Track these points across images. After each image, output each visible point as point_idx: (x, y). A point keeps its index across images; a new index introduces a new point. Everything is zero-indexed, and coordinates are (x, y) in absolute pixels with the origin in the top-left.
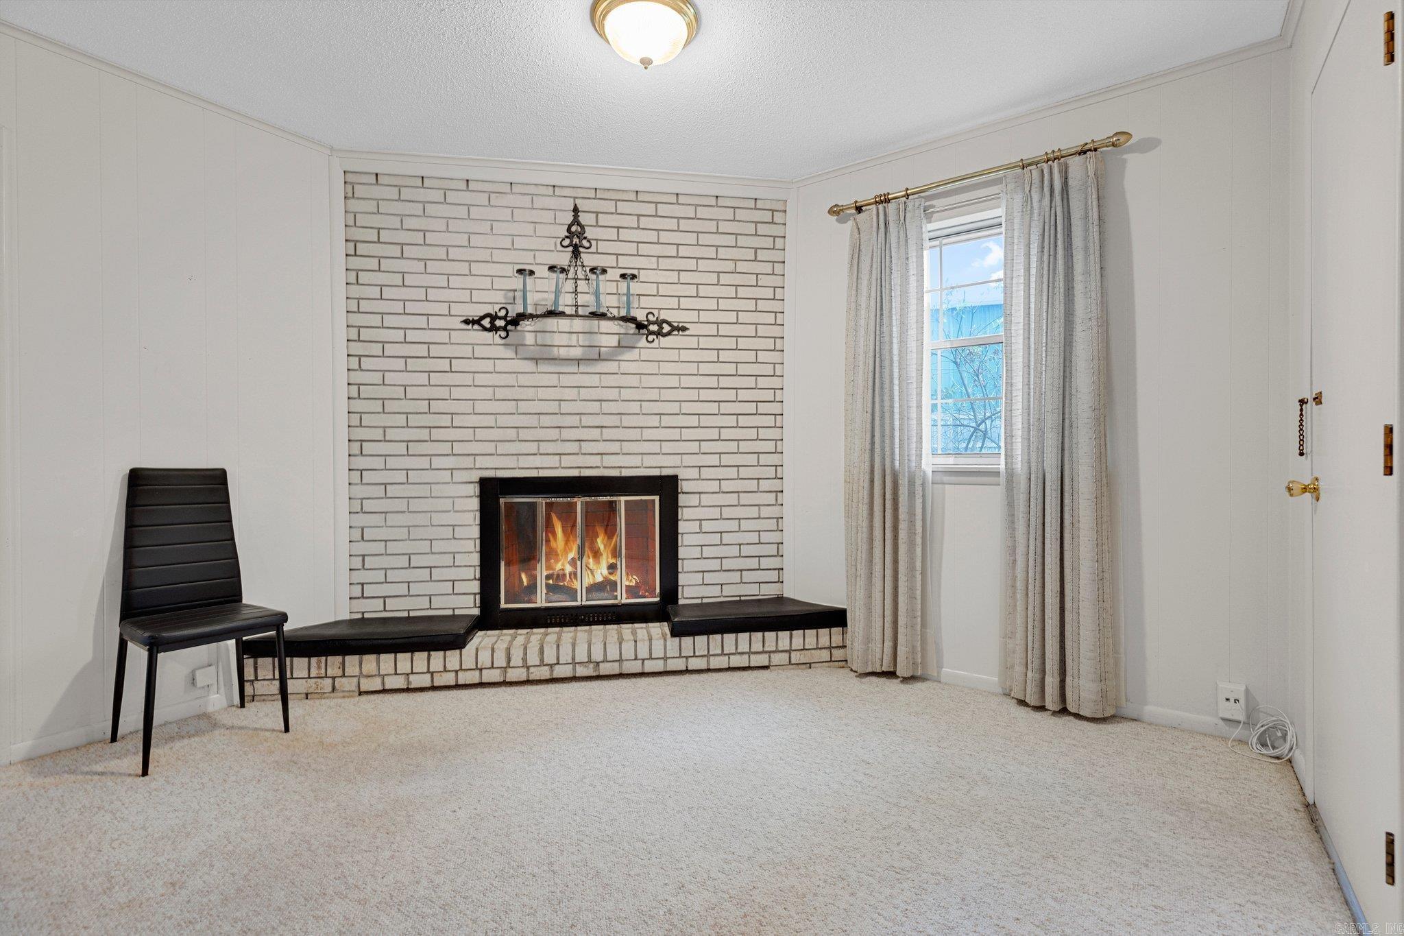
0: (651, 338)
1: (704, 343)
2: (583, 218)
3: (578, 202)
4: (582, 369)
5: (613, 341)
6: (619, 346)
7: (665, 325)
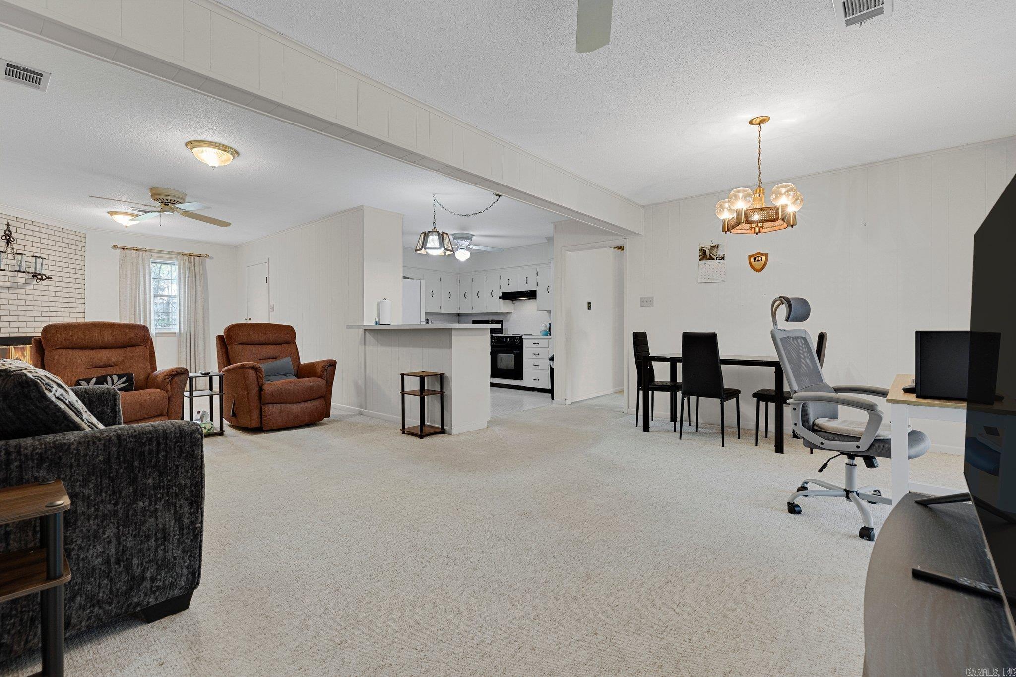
0: (38, 280)
1: (58, 284)
2: (12, 229)
3: (9, 221)
4: (10, 291)
5: (23, 281)
6: (25, 283)
7: (44, 276)
